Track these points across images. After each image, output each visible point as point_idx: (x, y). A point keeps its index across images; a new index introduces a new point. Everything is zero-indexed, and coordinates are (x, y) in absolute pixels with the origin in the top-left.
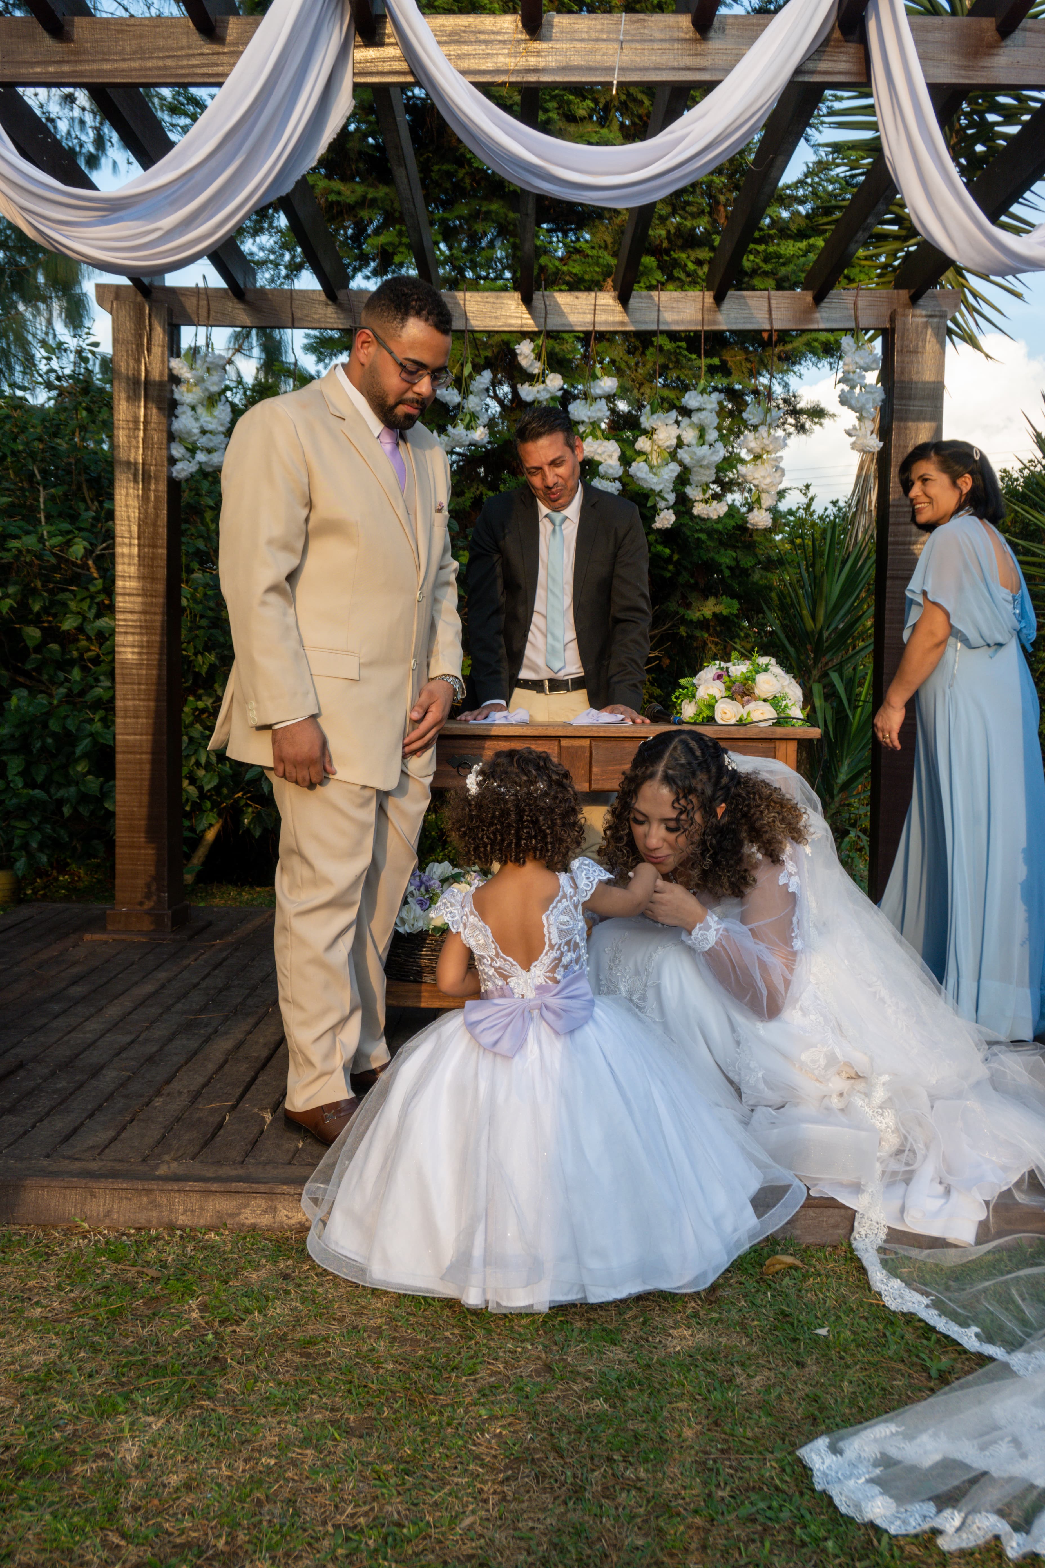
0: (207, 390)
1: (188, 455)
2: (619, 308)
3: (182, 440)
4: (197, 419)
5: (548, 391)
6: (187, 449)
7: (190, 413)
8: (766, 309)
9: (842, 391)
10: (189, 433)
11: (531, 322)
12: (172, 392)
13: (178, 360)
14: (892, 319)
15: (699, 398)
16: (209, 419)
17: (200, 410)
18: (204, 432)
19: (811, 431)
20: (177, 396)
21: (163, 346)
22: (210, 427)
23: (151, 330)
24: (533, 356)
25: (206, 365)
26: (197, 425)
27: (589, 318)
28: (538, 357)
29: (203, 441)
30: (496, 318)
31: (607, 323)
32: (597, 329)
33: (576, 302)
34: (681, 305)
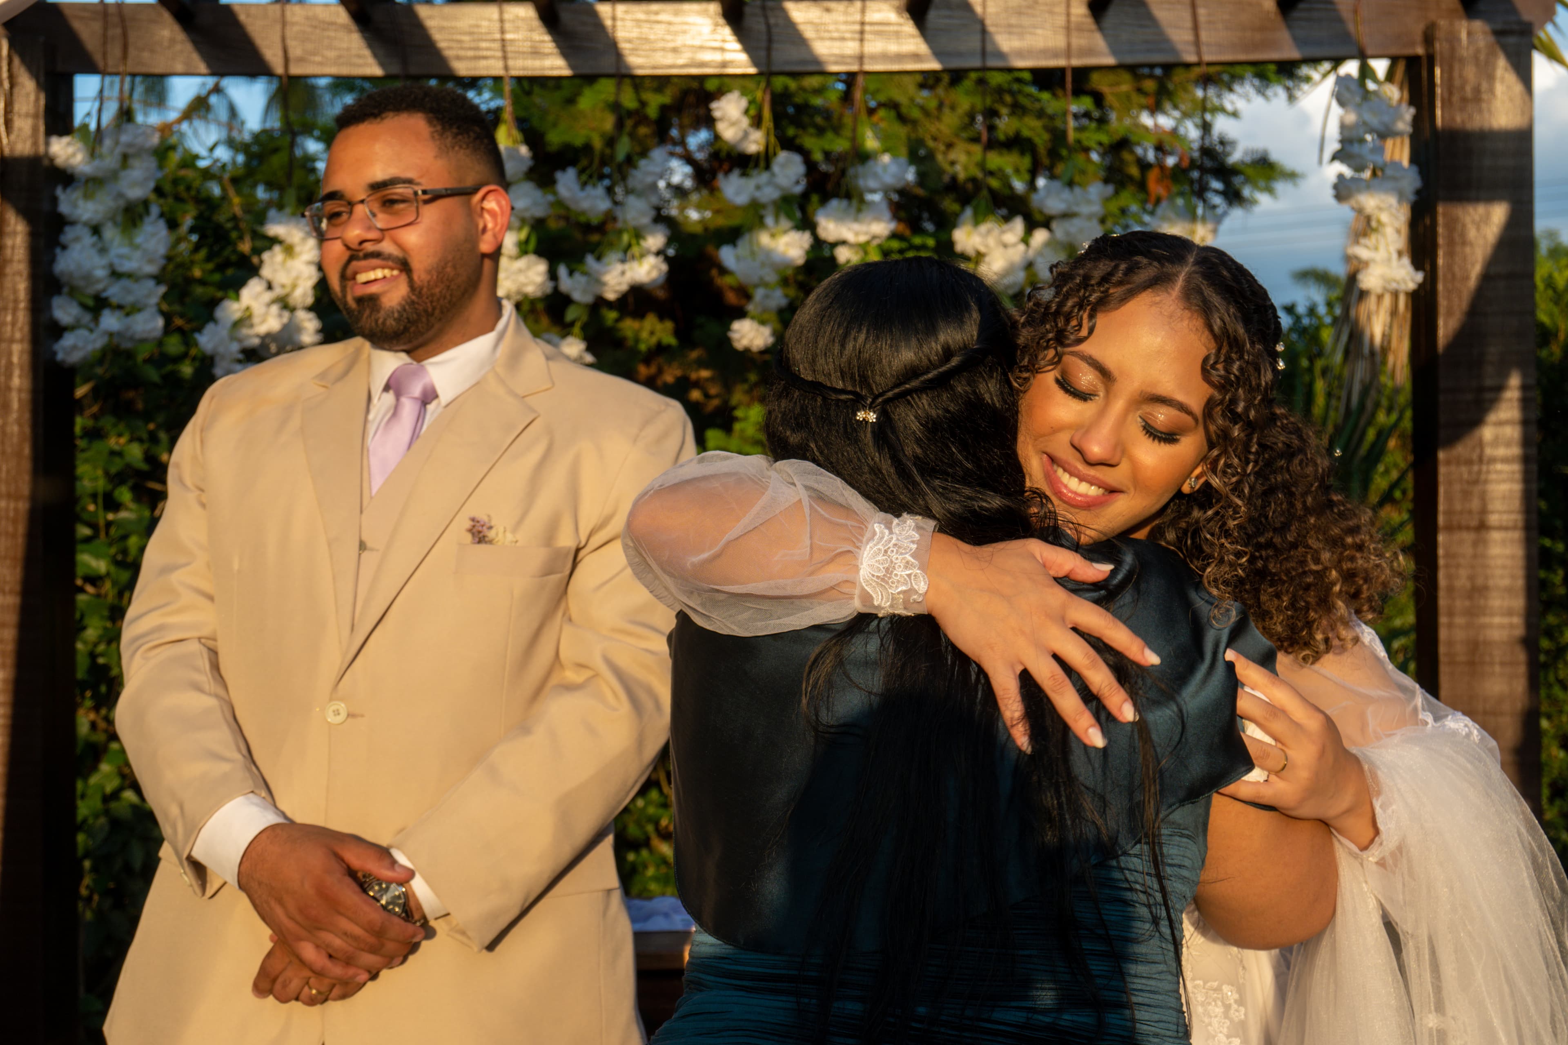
0: (120, 195)
1: (87, 318)
2: (909, 27)
3: (74, 292)
4: (103, 251)
5: (777, 186)
6: (84, 307)
7: (88, 239)
8: (1189, 24)
9: (1341, 177)
10: (88, 278)
11: (743, 57)
12: (55, 200)
13: (66, 140)
14: (1429, 39)
15: (1066, 194)
16: (125, 250)
17: (110, 233)
18: (115, 275)
19: (1253, 202)
20: (64, 208)
21: (36, 116)
22: (127, 266)
23: (12, 86)
24: (745, 122)
25: (119, 150)
26: (104, 261)
27: (851, 47)
28: (757, 122)
29: (114, 292)
30: (675, 50)
31: (885, 57)
32: (869, 67)
33: (827, 18)
34: (1026, 21)
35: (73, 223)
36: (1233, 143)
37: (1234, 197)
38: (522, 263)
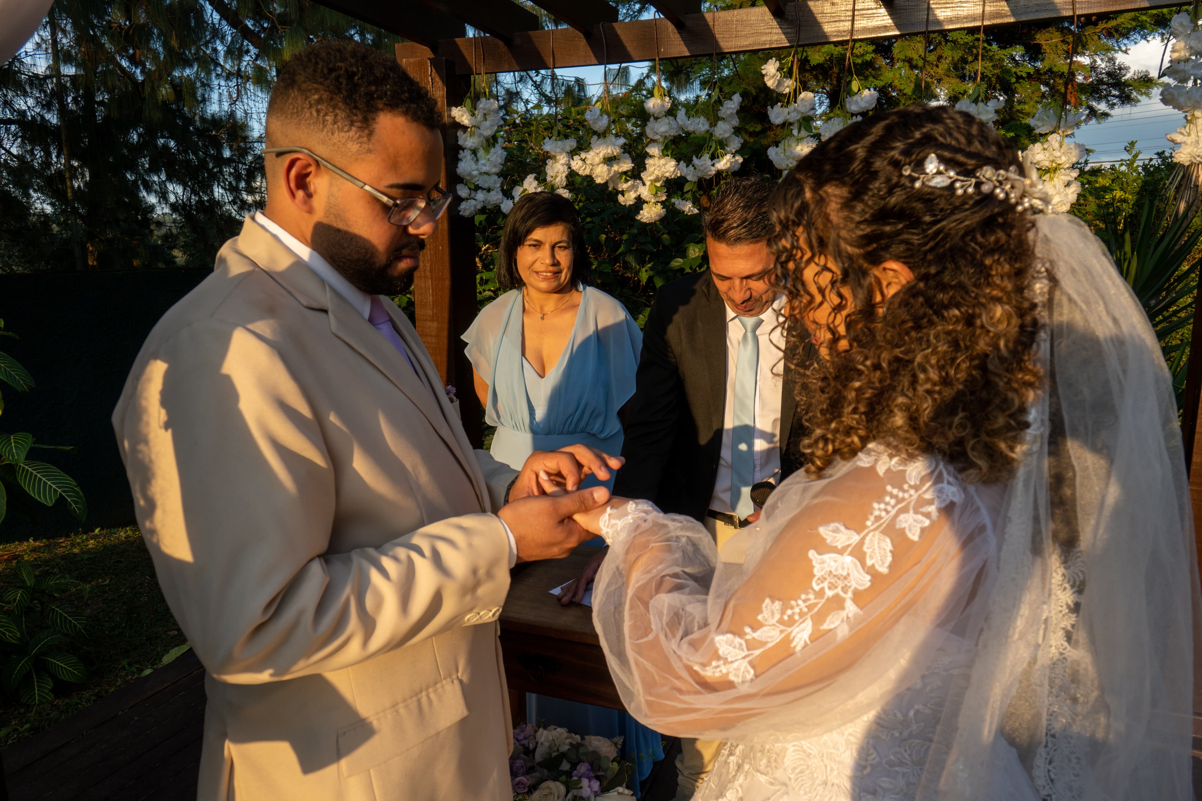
0: (483, 134)
1: (472, 194)
3: (466, 182)
4: (477, 162)
5: (799, 111)
6: (470, 189)
7: (470, 156)
9: (1167, 86)
10: (472, 175)
11: (782, 37)
13: (459, 108)
15: (972, 108)
17: (480, 153)
18: (482, 173)
19: (1137, 101)
20: (460, 141)
21: (443, 97)
22: (486, 169)
23: (433, 83)
24: (780, 76)
25: (481, 112)
26: (477, 167)
27: (846, 26)
28: (787, 76)
29: (482, 182)
30: (747, 36)
31: (867, 29)
32: (856, 36)
33: (833, 9)
35: (463, 149)
36: (1127, 69)
37: (1126, 99)
38: (663, 161)
